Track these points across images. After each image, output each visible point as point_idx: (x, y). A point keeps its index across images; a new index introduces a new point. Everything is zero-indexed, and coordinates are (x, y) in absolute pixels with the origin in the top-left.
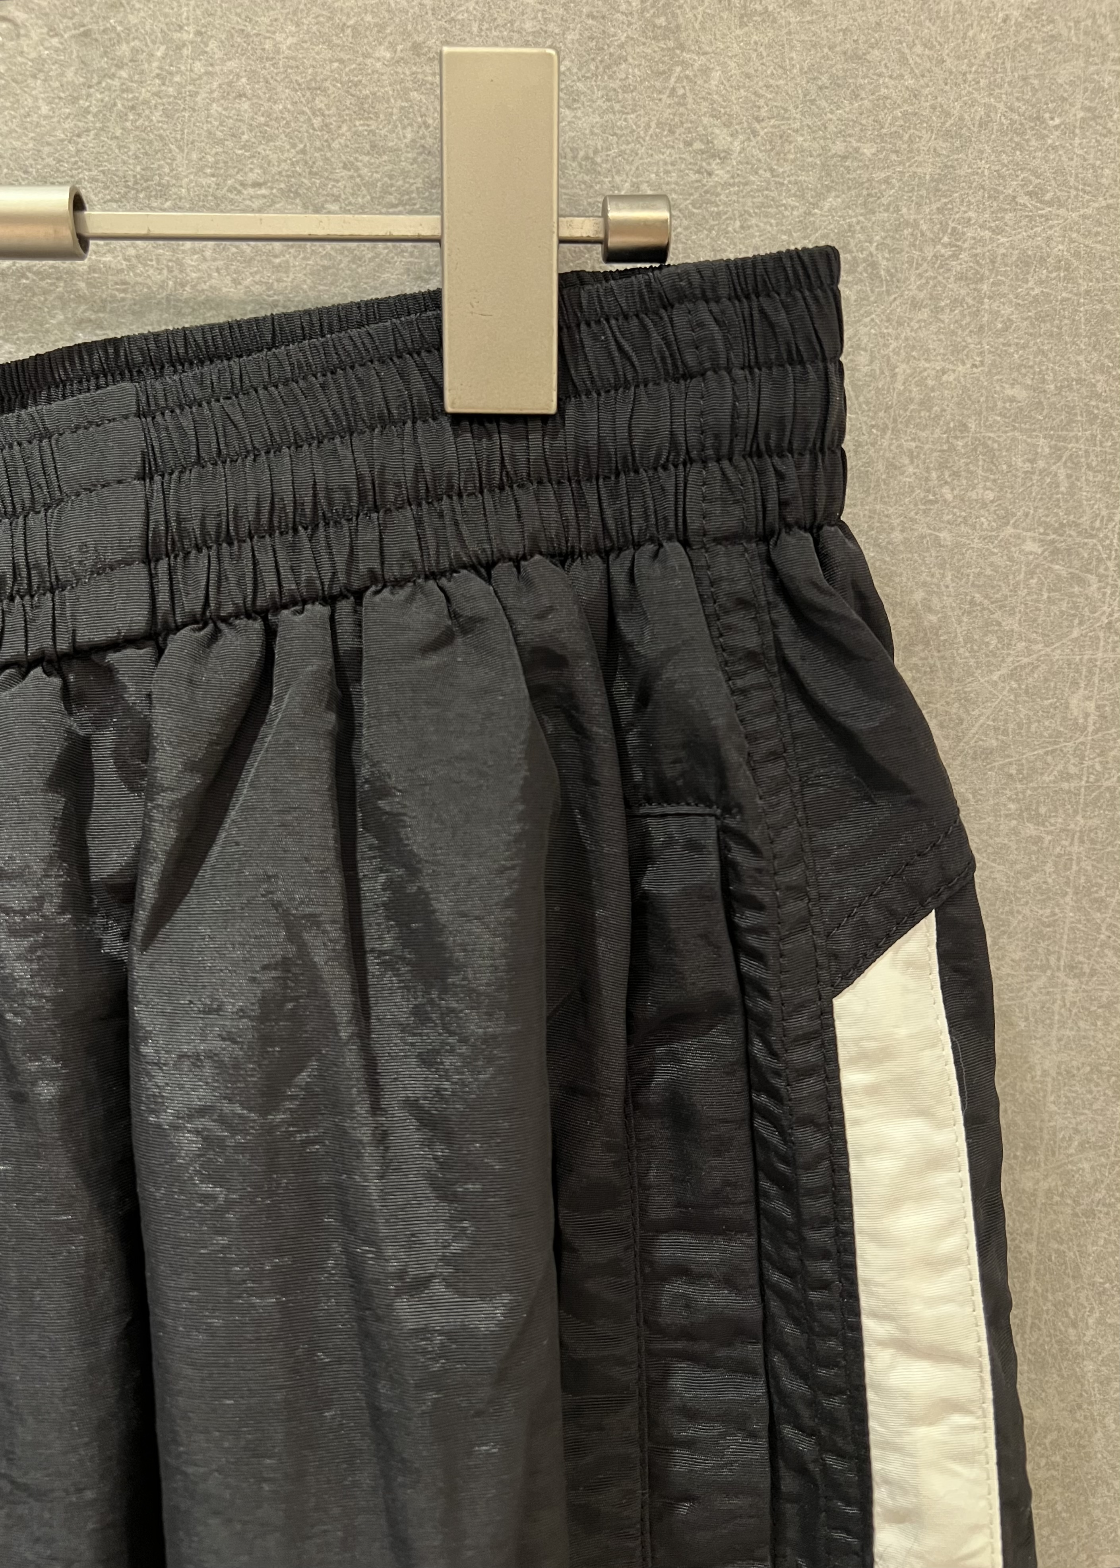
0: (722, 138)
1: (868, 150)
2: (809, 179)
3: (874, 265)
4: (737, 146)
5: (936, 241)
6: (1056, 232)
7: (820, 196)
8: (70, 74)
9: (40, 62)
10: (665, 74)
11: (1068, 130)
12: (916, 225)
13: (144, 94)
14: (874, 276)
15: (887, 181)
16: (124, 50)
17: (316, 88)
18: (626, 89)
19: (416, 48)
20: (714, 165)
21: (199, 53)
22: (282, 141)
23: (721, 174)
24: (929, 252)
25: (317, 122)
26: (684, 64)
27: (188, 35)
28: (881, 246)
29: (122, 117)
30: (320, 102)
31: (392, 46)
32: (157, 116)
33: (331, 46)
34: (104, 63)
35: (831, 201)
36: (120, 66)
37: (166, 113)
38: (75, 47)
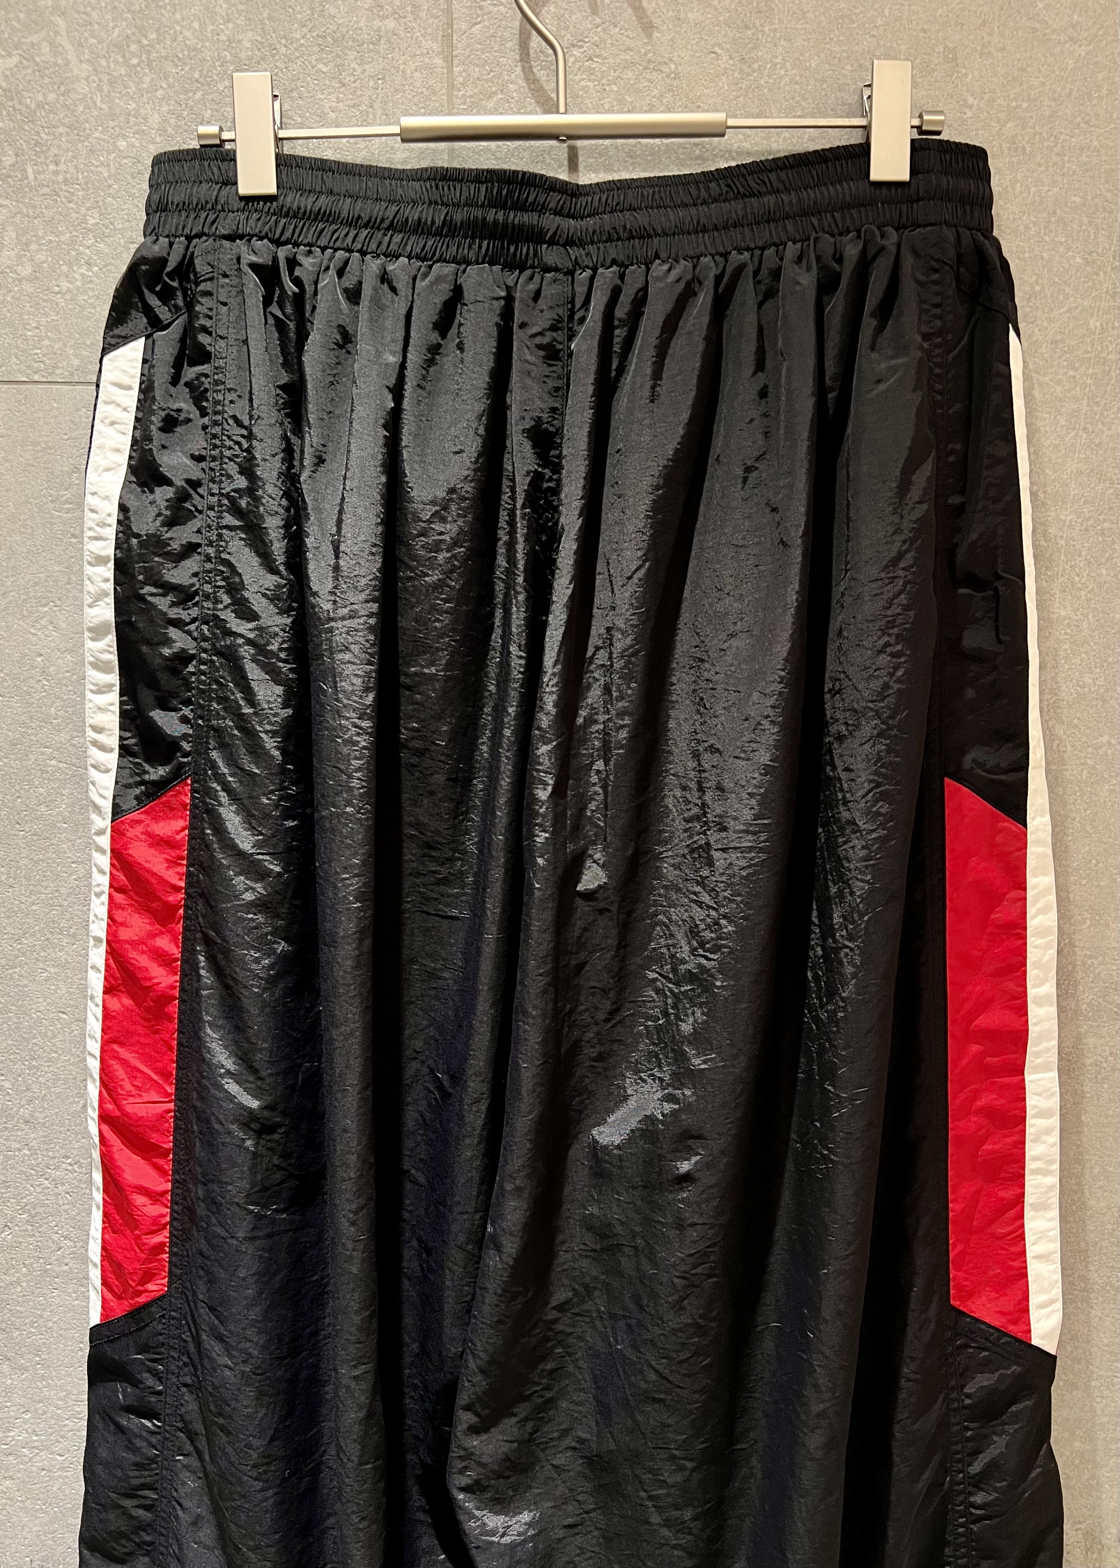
0: (970, 100)
1: (1025, 105)
2: (1002, 116)
3: (1024, 149)
5: (1048, 140)
6: (1094, 138)
7: (1006, 122)
8: (736, 74)
9: (726, 68)
10: (951, 76)
11: (1101, 98)
12: (1041, 134)
13: (762, 82)
14: (1024, 153)
15: (1031, 117)
16: (756, 66)
17: (823, 80)
18: (936, 81)
19: (861, 66)
20: (967, 111)
21: (783, 66)
22: (810, 100)
23: (969, 114)
25: (823, 93)
27: (779, 60)
28: (1028, 142)
29: (753, 91)
30: (825, 86)
31: (852, 65)
32: (766, 91)
33: (830, 65)
34: (749, 70)
35: (1009, 125)
36: (754, 71)
37: (770, 90)
38: (738, 64)
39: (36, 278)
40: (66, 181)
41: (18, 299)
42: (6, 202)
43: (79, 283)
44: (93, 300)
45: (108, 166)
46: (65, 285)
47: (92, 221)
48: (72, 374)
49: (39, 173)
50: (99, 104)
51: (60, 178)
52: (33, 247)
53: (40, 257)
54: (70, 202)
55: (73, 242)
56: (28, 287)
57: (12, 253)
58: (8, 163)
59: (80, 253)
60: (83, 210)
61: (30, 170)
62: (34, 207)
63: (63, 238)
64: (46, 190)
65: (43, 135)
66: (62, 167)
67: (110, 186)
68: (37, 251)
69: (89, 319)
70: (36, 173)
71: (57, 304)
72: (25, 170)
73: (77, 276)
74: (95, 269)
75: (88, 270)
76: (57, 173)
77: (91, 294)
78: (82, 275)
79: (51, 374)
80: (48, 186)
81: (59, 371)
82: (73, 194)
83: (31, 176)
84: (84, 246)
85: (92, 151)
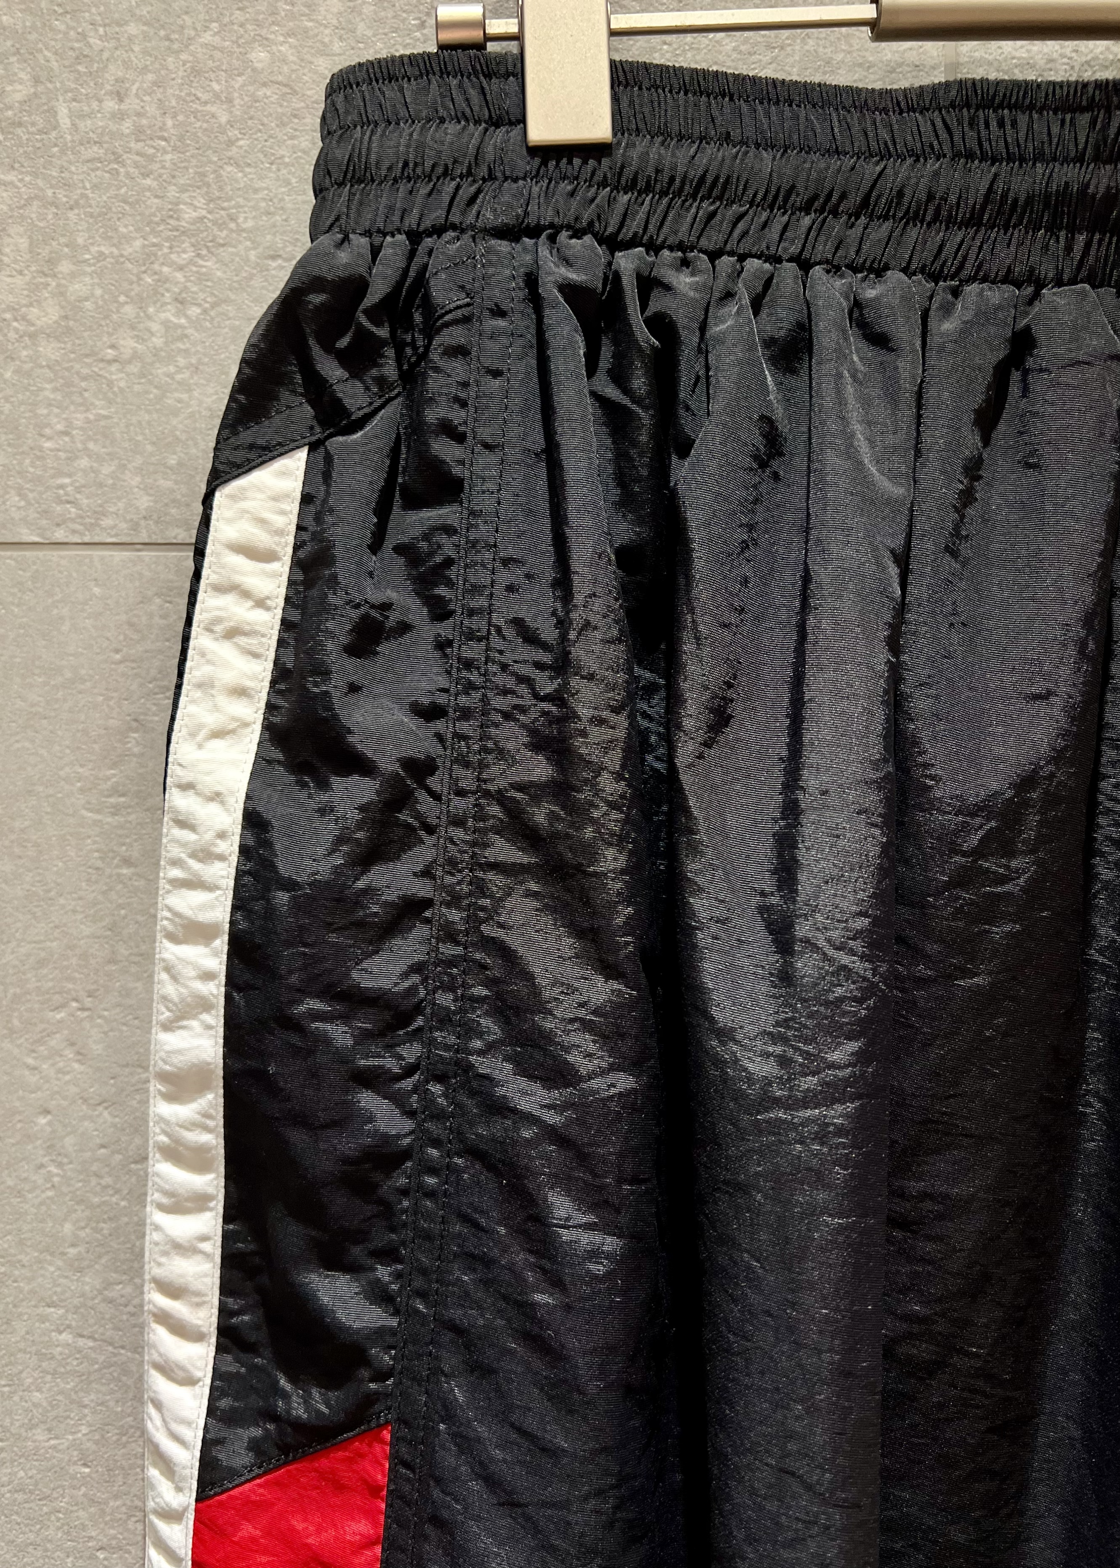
39: (69, 331)
40: (139, 133)
41: (28, 374)
42: (11, 177)
43: (158, 341)
44: (186, 375)
45: (230, 101)
46: (128, 344)
47: (189, 214)
48: (135, 527)
49: (82, 116)
51: (127, 126)
52: (65, 267)
53: (77, 288)
54: (145, 175)
55: (148, 257)
56: (49, 350)
57: (19, 281)
58: (18, 97)
59: (163, 280)
60: (172, 192)
61: (63, 112)
62: (68, 185)
63: (128, 250)
64: (95, 151)
65: (94, 41)
66: (131, 104)
67: (231, 143)
68: (73, 275)
69: (175, 413)
70: (77, 116)
71: (110, 384)
72: (52, 111)
73: (155, 327)
74: (194, 311)
75: (178, 314)
76: (119, 116)
77: (181, 361)
78: (166, 324)
79: (90, 527)
80: (99, 143)
81: (107, 522)
82: (151, 159)
83: (65, 122)
84: (171, 264)
85: (196, 72)
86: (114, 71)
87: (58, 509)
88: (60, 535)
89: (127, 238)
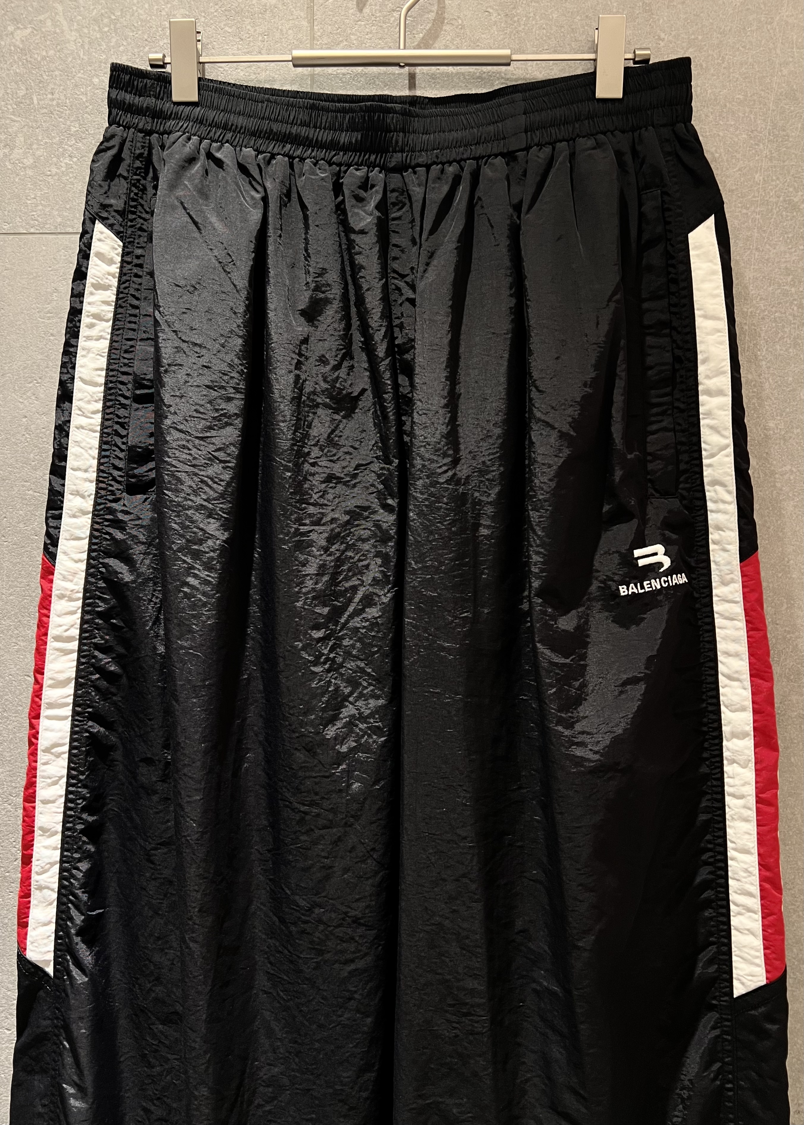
4: (666, 38)
8: (503, 25)
9: (495, 21)
19: (587, 16)
21: (534, 19)
22: (553, 39)
23: (662, 44)
24: (716, 62)
25: (562, 34)
26: (654, 18)
27: (532, 15)
30: (563, 30)
33: (566, 17)
34: (511, 22)
36: (515, 22)
38: (504, 19)
39: (36, 166)
40: (58, 105)
41: (23, 180)
43: (64, 169)
45: (86, 94)
47: (73, 129)
49: (41, 100)
50: (82, 56)
51: (55, 103)
52: (35, 146)
53: (38, 153)
54: (60, 118)
55: (61, 143)
56: (30, 172)
59: (65, 150)
60: (68, 123)
61: (35, 99)
62: (37, 121)
63: (54, 141)
64: (45, 111)
65: (45, 77)
66: (56, 96)
67: (87, 107)
68: (37, 149)
70: (39, 100)
71: (48, 182)
72: (32, 99)
73: (63, 165)
74: (75, 159)
75: (70, 160)
76: (52, 100)
77: (71, 175)
78: (66, 164)
79: (42, 228)
80: (46, 108)
81: (47, 226)
82: (62, 113)
83: (35, 102)
84: (68, 145)
85: (76, 86)
86: (51, 86)
87: (32, 222)
88: (32, 230)
89: (54, 137)
